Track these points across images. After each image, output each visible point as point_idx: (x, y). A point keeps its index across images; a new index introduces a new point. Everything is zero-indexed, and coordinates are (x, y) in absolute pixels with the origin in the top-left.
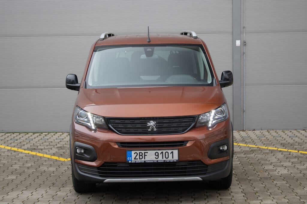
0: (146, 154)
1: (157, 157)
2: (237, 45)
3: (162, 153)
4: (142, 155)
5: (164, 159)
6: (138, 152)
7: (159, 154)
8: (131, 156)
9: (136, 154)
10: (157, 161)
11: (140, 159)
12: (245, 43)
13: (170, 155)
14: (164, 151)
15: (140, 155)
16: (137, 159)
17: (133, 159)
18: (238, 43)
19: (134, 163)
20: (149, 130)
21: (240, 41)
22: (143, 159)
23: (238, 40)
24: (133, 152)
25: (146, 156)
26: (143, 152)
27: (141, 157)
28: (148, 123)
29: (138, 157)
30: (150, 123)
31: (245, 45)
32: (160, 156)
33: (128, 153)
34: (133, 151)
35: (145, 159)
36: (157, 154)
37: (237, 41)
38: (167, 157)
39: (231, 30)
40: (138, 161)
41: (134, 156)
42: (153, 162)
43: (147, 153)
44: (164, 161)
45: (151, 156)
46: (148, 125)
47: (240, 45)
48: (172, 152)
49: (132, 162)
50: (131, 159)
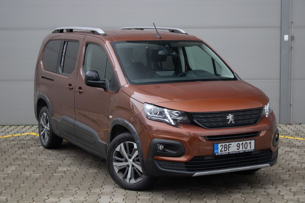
0: (230, 146)
1: (238, 148)
2: (285, 40)
3: (243, 143)
4: (226, 147)
5: (244, 149)
6: (223, 144)
7: (240, 145)
8: (218, 149)
9: (222, 146)
10: (239, 152)
11: (225, 151)
12: (293, 37)
13: (249, 145)
14: (244, 142)
15: (225, 147)
16: (223, 151)
17: (219, 152)
18: (286, 37)
19: (220, 155)
20: (228, 123)
21: (288, 35)
22: (227, 151)
23: (286, 34)
24: (219, 145)
25: (229, 148)
26: (227, 144)
27: (226, 149)
28: (227, 117)
29: (223, 149)
30: (228, 116)
31: (293, 39)
32: (241, 147)
33: (215, 145)
34: (219, 143)
35: (229, 150)
36: (238, 145)
37: (285, 36)
38: (246, 147)
39: (279, 25)
40: (224, 153)
41: (220, 148)
42: (235, 153)
43: (231, 144)
44: (244, 151)
45: (234, 147)
46: (227, 118)
47: (288, 39)
48: (250, 143)
49: (219, 154)
50: (218, 151)
